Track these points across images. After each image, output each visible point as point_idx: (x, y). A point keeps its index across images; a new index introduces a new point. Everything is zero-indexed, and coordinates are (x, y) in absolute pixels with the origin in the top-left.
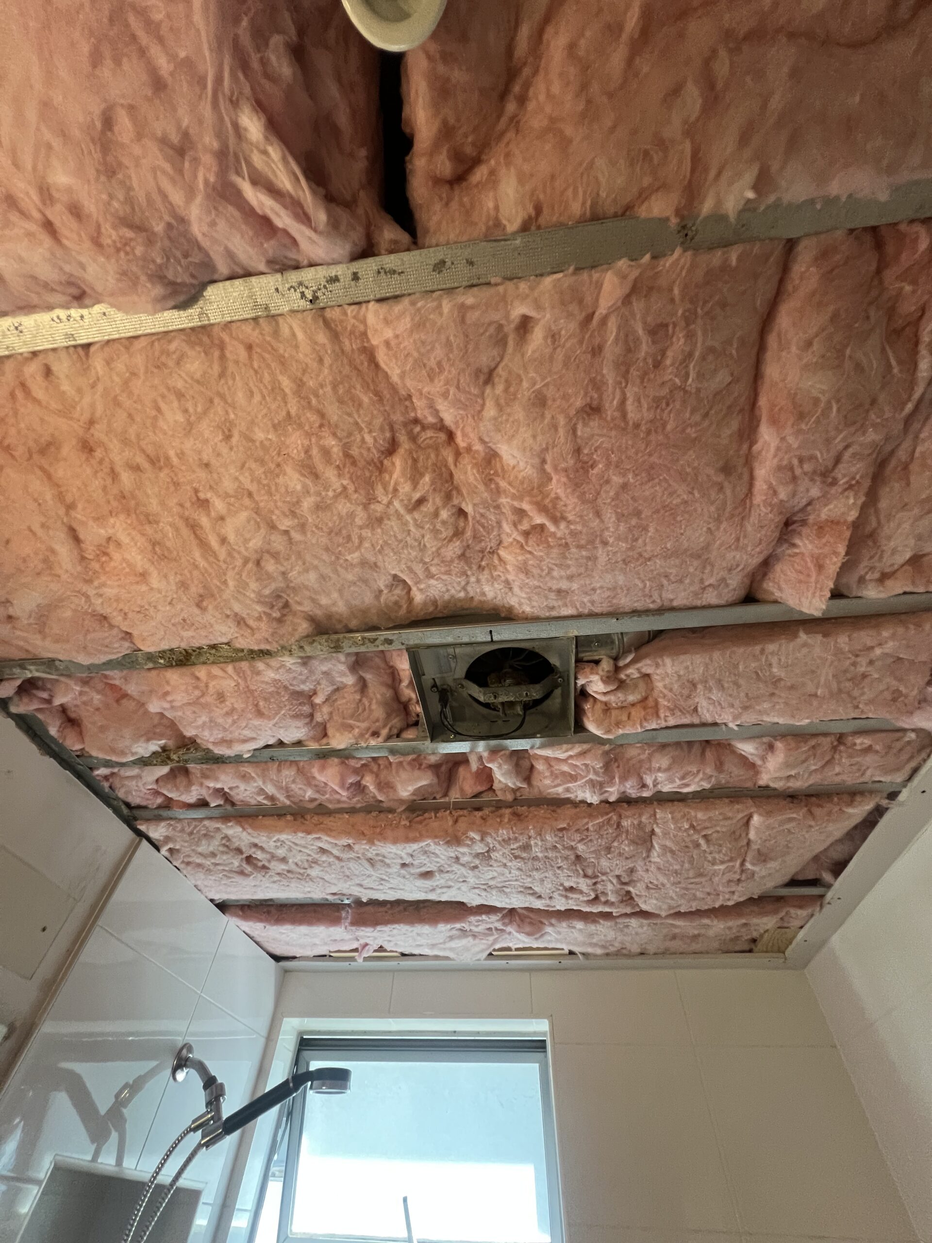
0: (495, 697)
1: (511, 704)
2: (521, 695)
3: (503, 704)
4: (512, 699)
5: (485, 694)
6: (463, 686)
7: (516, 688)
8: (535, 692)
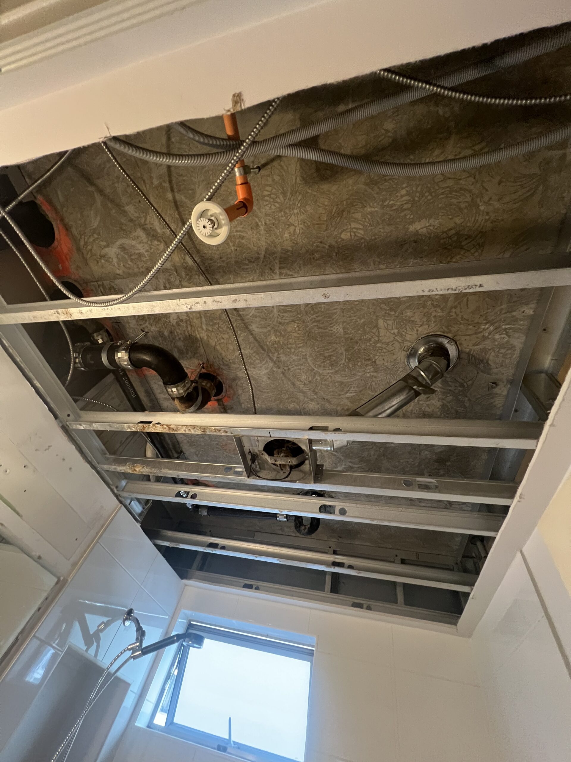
0: (275, 461)
1: (284, 466)
2: (287, 462)
3: (280, 465)
4: (283, 463)
5: (271, 459)
6: (262, 454)
7: (285, 458)
8: (294, 461)
